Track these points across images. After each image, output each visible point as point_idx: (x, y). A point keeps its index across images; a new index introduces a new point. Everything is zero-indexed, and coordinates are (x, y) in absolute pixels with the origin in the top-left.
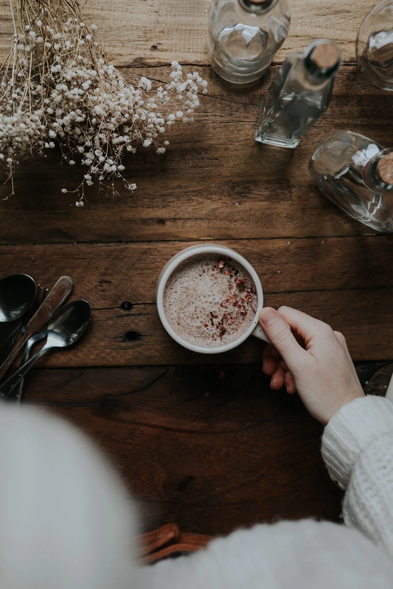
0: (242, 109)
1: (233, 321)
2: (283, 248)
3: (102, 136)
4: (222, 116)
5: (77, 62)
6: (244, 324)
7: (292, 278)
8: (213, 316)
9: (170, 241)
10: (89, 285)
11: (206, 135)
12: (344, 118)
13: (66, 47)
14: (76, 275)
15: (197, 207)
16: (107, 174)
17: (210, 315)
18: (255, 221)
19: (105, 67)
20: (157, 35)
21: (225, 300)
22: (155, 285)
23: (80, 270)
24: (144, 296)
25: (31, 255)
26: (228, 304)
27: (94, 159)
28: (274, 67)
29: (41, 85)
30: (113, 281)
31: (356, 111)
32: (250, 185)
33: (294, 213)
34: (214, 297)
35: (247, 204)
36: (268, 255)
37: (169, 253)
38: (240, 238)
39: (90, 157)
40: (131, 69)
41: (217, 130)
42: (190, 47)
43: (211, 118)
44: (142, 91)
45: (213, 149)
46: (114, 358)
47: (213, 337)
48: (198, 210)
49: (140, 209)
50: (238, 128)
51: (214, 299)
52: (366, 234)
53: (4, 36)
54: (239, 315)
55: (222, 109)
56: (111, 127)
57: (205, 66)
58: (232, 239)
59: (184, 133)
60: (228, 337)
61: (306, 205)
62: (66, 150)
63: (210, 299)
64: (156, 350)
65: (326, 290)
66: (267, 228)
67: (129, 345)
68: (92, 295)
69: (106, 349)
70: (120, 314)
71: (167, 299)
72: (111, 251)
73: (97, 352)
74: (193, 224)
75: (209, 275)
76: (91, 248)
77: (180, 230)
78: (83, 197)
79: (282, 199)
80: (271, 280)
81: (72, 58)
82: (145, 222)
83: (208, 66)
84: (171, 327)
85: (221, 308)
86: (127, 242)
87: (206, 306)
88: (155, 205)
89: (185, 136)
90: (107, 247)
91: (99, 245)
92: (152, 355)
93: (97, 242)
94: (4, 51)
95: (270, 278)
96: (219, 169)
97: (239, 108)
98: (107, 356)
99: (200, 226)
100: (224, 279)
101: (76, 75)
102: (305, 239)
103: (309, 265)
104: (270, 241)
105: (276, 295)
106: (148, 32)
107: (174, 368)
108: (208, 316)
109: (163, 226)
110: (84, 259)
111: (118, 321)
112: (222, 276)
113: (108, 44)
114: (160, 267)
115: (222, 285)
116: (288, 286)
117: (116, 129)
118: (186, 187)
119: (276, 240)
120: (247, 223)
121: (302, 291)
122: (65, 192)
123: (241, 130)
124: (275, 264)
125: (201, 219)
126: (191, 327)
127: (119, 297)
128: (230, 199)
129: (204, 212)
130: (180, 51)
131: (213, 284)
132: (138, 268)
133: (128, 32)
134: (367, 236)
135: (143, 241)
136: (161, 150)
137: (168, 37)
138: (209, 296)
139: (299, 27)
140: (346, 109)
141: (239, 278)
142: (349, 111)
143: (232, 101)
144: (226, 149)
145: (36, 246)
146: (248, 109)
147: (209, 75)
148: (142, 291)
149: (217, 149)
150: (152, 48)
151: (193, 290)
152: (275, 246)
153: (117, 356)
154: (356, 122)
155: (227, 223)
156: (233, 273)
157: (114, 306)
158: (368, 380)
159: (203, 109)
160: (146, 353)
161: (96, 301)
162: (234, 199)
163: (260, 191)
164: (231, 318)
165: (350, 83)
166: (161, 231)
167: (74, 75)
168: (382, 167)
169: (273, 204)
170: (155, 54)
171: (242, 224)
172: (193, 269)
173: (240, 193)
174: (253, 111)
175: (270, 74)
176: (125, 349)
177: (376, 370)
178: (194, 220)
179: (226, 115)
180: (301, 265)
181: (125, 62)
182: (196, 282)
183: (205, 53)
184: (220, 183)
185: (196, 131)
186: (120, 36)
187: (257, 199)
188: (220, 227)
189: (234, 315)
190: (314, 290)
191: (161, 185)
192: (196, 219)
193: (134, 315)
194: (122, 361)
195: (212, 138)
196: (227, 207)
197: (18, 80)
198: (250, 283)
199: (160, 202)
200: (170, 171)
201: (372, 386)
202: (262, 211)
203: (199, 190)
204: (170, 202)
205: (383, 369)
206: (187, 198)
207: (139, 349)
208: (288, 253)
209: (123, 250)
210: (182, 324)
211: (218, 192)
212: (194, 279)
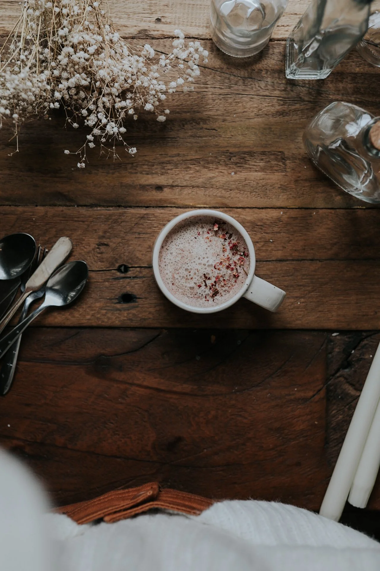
0: (241, 82)
1: (226, 283)
2: (276, 218)
3: (105, 99)
4: (221, 89)
5: (84, 27)
6: (237, 286)
7: (284, 247)
8: (206, 277)
9: (167, 207)
10: (88, 247)
11: (206, 106)
12: (338, 94)
13: (74, 12)
14: (75, 237)
15: (194, 175)
16: (109, 137)
17: (203, 277)
18: (250, 190)
19: (110, 34)
20: (162, 8)
21: (218, 263)
22: (151, 249)
23: (79, 233)
24: (140, 260)
25: (33, 216)
26: (221, 266)
27: (97, 122)
28: (273, 43)
29: (48, 48)
30: (111, 244)
31: (351, 88)
32: (246, 156)
33: (288, 184)
34: (208, 259)
35: (243, 174)
36: (261, 224)
37: (166, 219)
38: (235, 206)
39: (93, 118)
40: (135, 40)
41: (216, 102)
42: (193, 21)
43: (210, 89)
44: (145, 58)
45: (211, 120)
46: (109, 318)
47: (206, 298)
48: (195, 178)
49: (139, 175)
50: (236, 101)
51: (208, 261)
52: (356, 207)
53: (15, 4)
54: (232, 277)
55: (222, 82)
56: (114, 91)
57: (207, 39)
58: (227, 208)
59: (185, 103)
60: (220, 298)
61: (299, 177)
62: (70, 114)
63: (204, 261)
64: (150, 313)
65: (317, 260)
66: (261, 198)
67: (124, 306)
68: (90, 257)
69: (101, 309)
70: (116, 276)
71: (162, 259)
72: (110, 215)
73: (93, 312)
74: (189, 192)
75: (204, 238)
76: (91, 211)
77: (178, 197)
78: (85, 158)
79: (276, 170)
80: (264, 248)
81: (79, 23)
82: (144, 187)
83: (209, 40)
84: (166, 286)
85: (214, 270)
86: (126, 207)
87: (199, 267)
88: (154, 171)
89: (185, 106)
90: (106, 211)
91: (99, 208)
92: (146, 318)
93: (97, 205)
94: (14, 19)
95: (263, 246)
96: (216, 139)
97: (237, 81)
98: (102, 317)
99: (197, 193)
100: (218, 242)
101: (83, 40)
102: (298, 210)
103: (301, 235)
104: (264, 210)
105: (268, 263)
106: (153, 5)
107: (166, 331)
108: (201, 277)
109: (161, 192)
110: (83, 222)
111: (114, 283)
112: (216, 238)
113: (114, 15)
114: (157, 232)
115: (216, 248)
116: (279, 254)
117: (119, 94)
118: (184, 155)
119: (269, 210)
120: (242, 192)
121: (293, 260)
122: (68, 153)
123: (238, 102)
124: (267, 233)
125: (198, 187)
126: (184, 287)
127: (116, 260)
128: (226, 168)
129: (201, 180)
130: (183, 24)
131: (207, 247)
132: (136, 233)
133: (134, 5)
134: (358, 209)
135: (141, 207)
136: (162, 118)
137: (172, 11)
138: (204, 258)
139: (298, 5)
140: (341, 85)
141: (233, 242)
142: (343, 87)
143: (232, 74)
144: (224, 120)
145: (38, 208)
146: (246, 82)
147: (210, 48)
148: (138, 255)
149: (216, 120)
150: (156, 21)
151: (188, 252)
152: (268, 215)
153: (113, 317)
154: (350, 98)
155: (223, 191)
156: (227, 236)
157: (111, 269)
158: (354, 349)
159: (203, 81)
160: (140, 316)
161: (94, 262)
162: (230, 168)
163: (256, 162)
164: (224, 280)
165: (345, 61)
166: (158, 198)
167: (81, 39)
168: (374, 133)
169: (267, 174)
170: (159, 26)
171: (237, 193)
172: (189, 232)
173: (236, 163)
174: (251, 84)
175: (268, 50)
176: (120, 310)
177: (362, 340)
178: (191, 188)
179: (226, 87)
180: (293, 235)
181: (129, 34)
182: (191, 244)
183: (207, 27)
184: (217, 153)
185: (196, 102)
186: (125, 8)
187: (253, 169)
188: (216, 195)
189: (226, 278)
190: (304, 260)
191: (160, 153)
192: (193, 187)
193: (130, 277)
194: (117, 322)
195: (211, 109)
196: (223, 176)
197: (27, 42)
198: (243, 246)
199: (159, 169)
200: (169, 139)
201: (358, 355)
202: (257, 181)
203: (197, 159)
204: (168, 169)
205: (369, 338)
206: (185, 166)
207: (134, 311)
208: (281, 223)
209: (122, 214)
210: (177, 284)
211: (215, 161)
212: (189, 242)
